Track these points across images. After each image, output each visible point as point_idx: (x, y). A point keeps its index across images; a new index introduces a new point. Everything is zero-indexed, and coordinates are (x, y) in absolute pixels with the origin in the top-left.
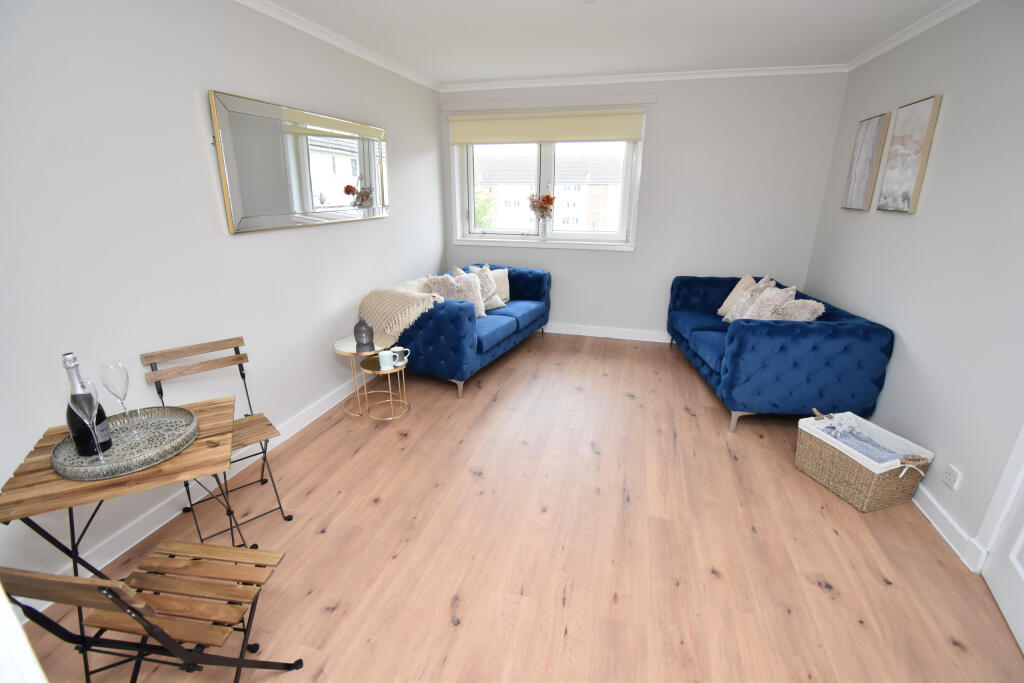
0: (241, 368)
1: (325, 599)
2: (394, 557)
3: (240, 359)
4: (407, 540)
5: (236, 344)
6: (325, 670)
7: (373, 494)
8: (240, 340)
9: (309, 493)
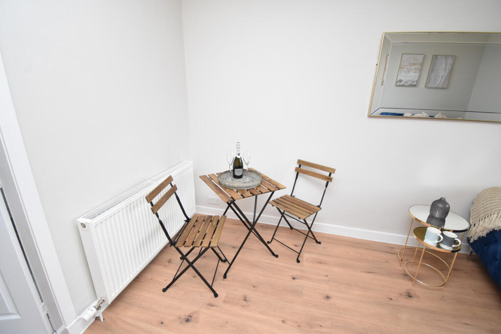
0: (327, 183)
1: (250, 294)
2: (283, 321)
3: (329, 179)
4: (299, 326)
5: (331, 171)
6: (213, 308)
7: (331, 294)
8: (334, 170)
9: (320, 263)
